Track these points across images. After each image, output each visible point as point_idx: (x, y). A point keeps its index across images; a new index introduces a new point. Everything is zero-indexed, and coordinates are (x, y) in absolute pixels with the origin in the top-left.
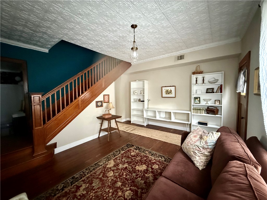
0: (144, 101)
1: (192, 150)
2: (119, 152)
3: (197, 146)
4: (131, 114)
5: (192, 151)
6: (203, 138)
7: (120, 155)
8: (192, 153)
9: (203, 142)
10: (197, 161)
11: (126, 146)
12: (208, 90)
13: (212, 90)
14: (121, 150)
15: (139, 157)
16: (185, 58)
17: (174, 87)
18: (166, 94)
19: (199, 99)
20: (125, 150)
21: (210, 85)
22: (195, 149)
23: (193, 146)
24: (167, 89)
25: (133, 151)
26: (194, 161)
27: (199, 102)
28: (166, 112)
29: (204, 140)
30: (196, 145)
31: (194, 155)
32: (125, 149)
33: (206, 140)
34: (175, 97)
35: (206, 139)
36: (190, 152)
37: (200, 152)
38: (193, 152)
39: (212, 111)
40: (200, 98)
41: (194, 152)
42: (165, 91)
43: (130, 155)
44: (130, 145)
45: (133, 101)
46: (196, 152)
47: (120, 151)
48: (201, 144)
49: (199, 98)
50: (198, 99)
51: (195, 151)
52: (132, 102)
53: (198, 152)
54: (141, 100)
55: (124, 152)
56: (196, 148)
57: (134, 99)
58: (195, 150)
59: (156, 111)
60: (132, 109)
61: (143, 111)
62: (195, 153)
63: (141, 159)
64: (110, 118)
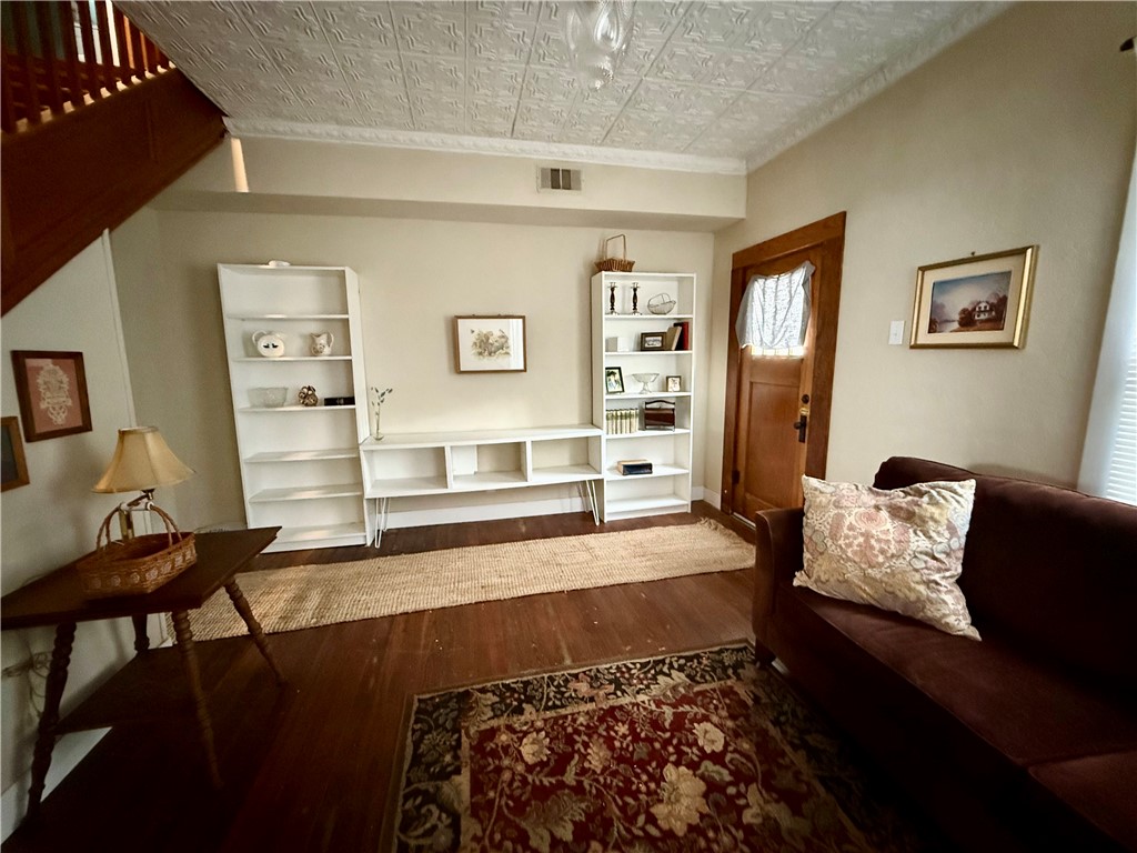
0: (350, 400)
1: (917, 577)
2: (442, 808)
3: (926, 554)
4: (248, 496)
5: (917, 583)
6: (928, 515)
7: (470, 827)
8: (922, 588)
9: (940, 529)
10: (955, 615)
11: (424, 733)
12: (647, 339)
13: (660, 338)
14: (429, 786)
15: (586, 745)
16: (583, 184)
17: (521, 320)
18: (480, 354)
19: (617, 376)
20: (456, 757)
21: (651, 319)
22: (926, 568)
23: (908, 558)
24: (485, 332)
25: (510, 728)
26: (945, 615)
27: (621, 389)
28: (478, 446)
29: (936, 521)
30: (921, 553)
31: (934, 595)
32: (448, 758)
33: (948, 520)
34: (522, 367)
35: (941, 515)
36: (910, 589)
37: (948, 574)
38: (924, 582)
39: (658, 417)
40: (619, 369)
41: (927, 583)
42: (473, 338)
43: (530, 768)
44: (444, 704)
45: (248, 405)
46: (937, 577)
47: (430, 798)
48: (939, 540)
49: (617, 371)
50: (614, 374)
51: (932, 578)
52: (244, 412)
53: (942, 575)
54: (321, 394)
55: (463, 780)
56: (926, 562)
57: (252, 392)
58: (926, 571)
59: (443, 448)
60: (246, 463)
61: (358, 459)
62: (934, 585)
63: (611, 748)
64: (189, 571)
